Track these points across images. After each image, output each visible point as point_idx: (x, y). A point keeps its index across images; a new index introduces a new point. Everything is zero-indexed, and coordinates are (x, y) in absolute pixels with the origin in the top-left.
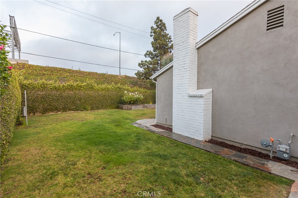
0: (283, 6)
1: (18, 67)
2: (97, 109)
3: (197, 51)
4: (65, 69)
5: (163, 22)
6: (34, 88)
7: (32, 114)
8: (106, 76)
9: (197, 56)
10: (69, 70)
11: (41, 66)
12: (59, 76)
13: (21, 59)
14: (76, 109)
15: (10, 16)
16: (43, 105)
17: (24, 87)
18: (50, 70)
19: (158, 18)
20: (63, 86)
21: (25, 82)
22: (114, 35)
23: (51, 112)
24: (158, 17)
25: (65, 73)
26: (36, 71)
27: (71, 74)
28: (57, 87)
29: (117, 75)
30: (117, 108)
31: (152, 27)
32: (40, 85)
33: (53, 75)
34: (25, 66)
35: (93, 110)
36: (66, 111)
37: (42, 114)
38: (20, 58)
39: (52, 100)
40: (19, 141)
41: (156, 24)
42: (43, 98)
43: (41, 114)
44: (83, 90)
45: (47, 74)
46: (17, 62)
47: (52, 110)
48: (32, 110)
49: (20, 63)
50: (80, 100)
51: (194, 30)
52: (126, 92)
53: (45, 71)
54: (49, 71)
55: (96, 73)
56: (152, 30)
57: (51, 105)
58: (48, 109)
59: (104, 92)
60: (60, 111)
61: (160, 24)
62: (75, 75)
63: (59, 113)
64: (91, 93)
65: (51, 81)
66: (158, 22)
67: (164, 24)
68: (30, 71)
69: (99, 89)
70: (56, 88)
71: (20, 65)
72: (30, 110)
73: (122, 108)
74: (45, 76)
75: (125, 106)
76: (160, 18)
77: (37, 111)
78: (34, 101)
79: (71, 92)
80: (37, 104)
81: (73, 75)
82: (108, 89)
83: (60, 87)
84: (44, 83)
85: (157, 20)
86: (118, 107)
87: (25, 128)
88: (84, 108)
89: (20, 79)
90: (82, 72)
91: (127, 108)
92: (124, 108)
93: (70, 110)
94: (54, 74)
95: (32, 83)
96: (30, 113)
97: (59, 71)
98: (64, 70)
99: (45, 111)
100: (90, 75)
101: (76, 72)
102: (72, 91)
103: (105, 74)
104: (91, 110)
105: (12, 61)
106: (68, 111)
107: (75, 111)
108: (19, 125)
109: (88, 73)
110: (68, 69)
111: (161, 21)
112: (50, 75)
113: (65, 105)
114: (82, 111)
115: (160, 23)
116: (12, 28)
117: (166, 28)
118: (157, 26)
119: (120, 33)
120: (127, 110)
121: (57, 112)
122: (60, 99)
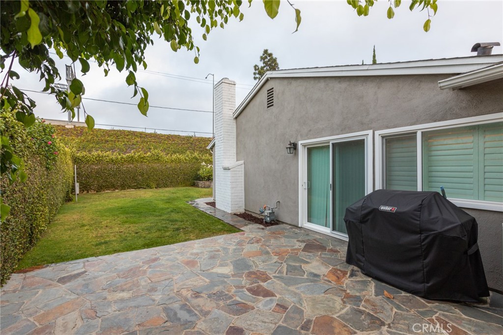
0: (273, 88)
1: (75, 132)
2: (165, 187)
3: (235, 121)
4: (136, 132)
5: (272, 58)
6: (88, 161)
7: (85, 192)
8: (192, 139)
9: (235, 126)
10: (141, 134)
11: (104, 130)
12: (126, 143)
13: (80, 121)
14: (138, 187)
15: (66, 66)
16: (98, 182)
17: (77, 160)
18: (115, 134)
19: (266, 52)
20: (122, 158)
21: (78, 154)
22: (206, 78)
23: (107, 190)
24: (266, 49)
25: (135, 138)
26: (97, 136)
27: (143, 139)
28: (114, 159)
29: (209, 138)
30: (192, 186)
31: (255, 66)
32: (94, 157)
33: (118, 141)
34: (84, 130)
35: (159, 188)
36: (124, 189)
37: (97, 192)
38: (78, 120)
39: (109, 175)
40: (66, 211)
41: (263, 61)
42: (97, 173)
43: (95, 192)
44: (146, 162)
45: (111, 140)
46: (74, 126)
47: (108, 188)
48: (85, 188)
49: (78, 127)
50: (142, 175)
51: (230, 100)
52: (204, 163)
53: (109, 136)
54: (114, 137)
55: (178, 137)
56: (256, 70)
57: (107, 182)
58: (104, 186)
59: (173, 165)
60: (118, 189)
61: (269, 61)
62: (148, 140)
63: (117, 191)
64: (156, 166)
65: (107, 153)
66: (266, 58)
67: (275, 60)
68: (90, 137)
69: (167, 160)
70: (113, 161)
71: (77, 130)
72: (84, 187)
73: (197, 186)
74: (108, 143)
75: (201, 183)
76: (269, 52)
77: (91, 189)
78: (88, 177)
79: (131, 165)
80: (91, 180)
81: (146, 140)
82: (180, 161)
83: (117, 159)
84: (99, 155)
85: (264, 55)
86: (194, 185)
87: (74, 204)
88: (147, 185)
89: (72, 152)
90: (159, 135)
91: (203, 186)
92: (200, 186)
93: (130, 187)
94: (120, 140)
95: (86, 155)
96: (83, 191)
97: (127, 136)
98: (134, 134)
99: (100, 189)
100: (170, 139)
101: (150, 135)
102: (133, 164)
103: (191, 137)
104: (156, 188)
105: (68, 124)
106: (128, 189)
107: (136, 189)
108: (68, 201)
109: (166, 137)
110: (139, 132)
111: (270, 55)
112: (115, 141)
113: (124, 182)
114: (144, 189)
115: (268, 58)
116: (68, 81)
117: (278, 65)
118: (264, 63)
119: (213, 75)
120: (204, 187)
121: (114, 190)
122: (118, 174)
